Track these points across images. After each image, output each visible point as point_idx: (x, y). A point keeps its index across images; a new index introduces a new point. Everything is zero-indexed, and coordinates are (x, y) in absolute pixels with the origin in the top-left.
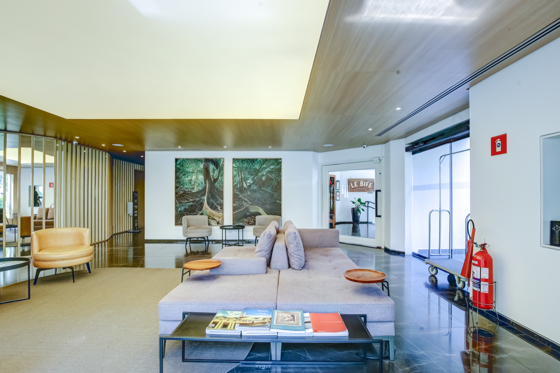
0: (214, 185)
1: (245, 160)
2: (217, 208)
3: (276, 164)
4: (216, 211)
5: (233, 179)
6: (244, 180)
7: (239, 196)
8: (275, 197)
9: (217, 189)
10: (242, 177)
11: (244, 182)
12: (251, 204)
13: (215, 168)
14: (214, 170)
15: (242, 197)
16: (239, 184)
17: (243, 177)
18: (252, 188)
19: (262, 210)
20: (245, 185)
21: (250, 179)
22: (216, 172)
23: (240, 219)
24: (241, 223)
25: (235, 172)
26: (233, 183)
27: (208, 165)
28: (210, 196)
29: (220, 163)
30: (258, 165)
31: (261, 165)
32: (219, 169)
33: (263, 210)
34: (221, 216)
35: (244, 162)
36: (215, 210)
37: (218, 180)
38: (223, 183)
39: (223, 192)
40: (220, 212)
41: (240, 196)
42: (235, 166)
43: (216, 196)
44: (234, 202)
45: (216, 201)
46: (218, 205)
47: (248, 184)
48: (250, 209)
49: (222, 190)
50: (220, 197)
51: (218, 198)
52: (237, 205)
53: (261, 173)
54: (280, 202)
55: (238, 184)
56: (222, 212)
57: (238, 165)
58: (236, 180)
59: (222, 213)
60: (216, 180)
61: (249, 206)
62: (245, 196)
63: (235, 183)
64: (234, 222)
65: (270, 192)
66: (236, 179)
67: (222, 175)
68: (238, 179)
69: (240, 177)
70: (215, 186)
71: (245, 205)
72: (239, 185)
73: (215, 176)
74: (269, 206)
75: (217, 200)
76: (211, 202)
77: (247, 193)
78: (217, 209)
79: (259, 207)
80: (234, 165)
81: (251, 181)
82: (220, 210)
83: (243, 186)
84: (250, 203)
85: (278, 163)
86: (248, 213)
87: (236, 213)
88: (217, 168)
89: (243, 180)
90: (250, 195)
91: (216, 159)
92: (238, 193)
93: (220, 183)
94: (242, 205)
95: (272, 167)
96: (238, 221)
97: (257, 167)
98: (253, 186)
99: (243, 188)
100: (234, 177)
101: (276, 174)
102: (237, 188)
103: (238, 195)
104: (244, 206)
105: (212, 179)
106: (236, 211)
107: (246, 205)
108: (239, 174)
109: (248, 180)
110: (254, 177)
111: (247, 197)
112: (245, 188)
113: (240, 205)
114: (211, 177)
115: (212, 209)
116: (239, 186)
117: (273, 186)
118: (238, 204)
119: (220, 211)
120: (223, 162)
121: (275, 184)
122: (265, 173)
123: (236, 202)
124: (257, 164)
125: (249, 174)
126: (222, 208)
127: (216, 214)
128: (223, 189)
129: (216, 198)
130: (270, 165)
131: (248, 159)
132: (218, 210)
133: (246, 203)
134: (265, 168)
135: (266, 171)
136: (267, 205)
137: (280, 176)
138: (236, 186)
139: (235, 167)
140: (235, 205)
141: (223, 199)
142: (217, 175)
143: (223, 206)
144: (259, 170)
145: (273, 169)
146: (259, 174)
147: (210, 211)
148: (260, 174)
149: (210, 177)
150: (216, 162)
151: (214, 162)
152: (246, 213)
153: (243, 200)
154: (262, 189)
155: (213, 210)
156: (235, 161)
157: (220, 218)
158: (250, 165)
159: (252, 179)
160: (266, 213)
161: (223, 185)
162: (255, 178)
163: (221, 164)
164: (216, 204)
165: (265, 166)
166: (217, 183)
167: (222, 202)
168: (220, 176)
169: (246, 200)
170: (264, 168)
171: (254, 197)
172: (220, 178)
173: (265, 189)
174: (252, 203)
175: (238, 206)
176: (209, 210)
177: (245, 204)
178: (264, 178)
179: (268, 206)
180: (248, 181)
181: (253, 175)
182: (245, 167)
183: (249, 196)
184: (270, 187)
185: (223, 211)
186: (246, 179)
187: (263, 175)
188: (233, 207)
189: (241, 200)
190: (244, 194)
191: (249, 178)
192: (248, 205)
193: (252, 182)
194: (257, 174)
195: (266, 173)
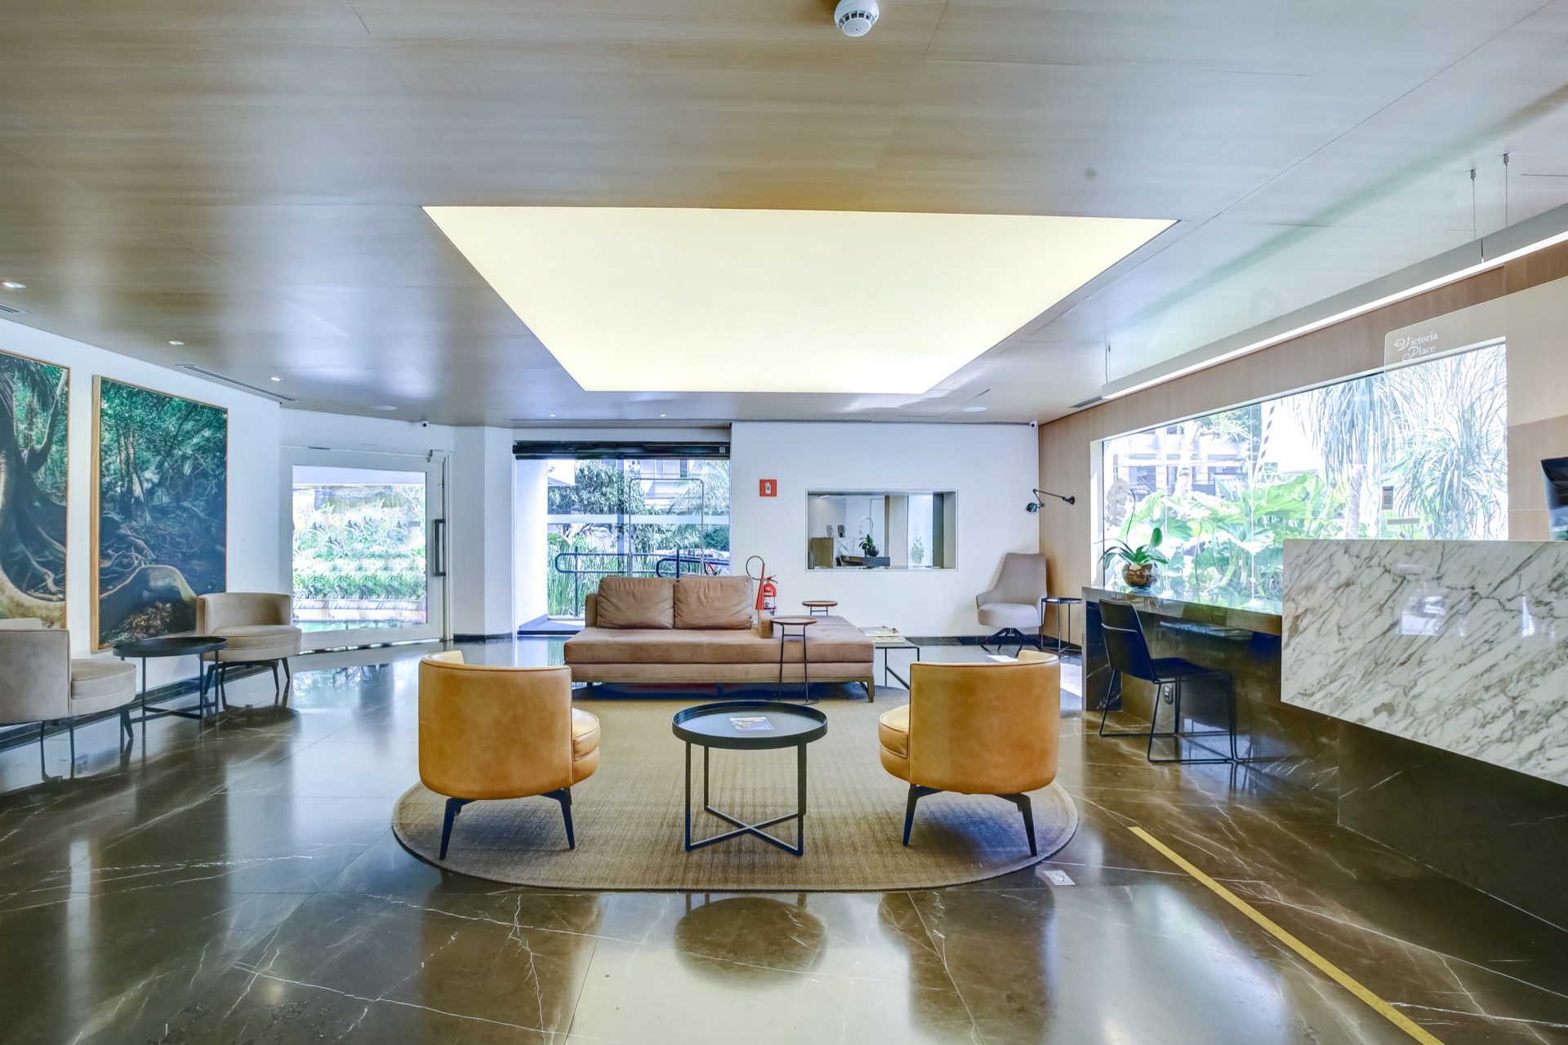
0: (32, 479)
1: (140, 391)
2: (44, 580)
3: (215, 424)
4: (37, 594)
5: (101, 461)
6: (134, 468)
7: (119, 528)
8: (214, 533)
9: (45, 499)
10: (128, 455)
11: (134, 476)
12: (153, 560)
13: (36, 405)
14: (31, 414)
15: (129, 533)
16: (119, 483)
17: (132, 456)
18: (156, 502)
19: (184, 580)
20: (137, 490)
21: (153, 468)
22: (41, 424)
23: (121, 621)
24: (124, 632)
25: (107, 435)
26: (102, 476)
27: (7, 382)
28: (13, 528)
29: (57, 385)
30: (174, 418)
31: (180, 422)
32: (51, 411)
33: (186, 578)
34: (56, 614)
35: (134, 399)
36: (32, 592)
37: (49, 461)
38: (65, 474)
39: (64, 510)
40: (54, 598)
41: (122, 531)
42: (110, 412)
43: (40, 529)
44: (104, 555)
45: (37, 553)
46: (44, 570)
47: (147, 485)
48: (151, 576)
49: (63, 504)
50: (52, 533)
51: (46, 536)
52: (112, 566)
53: (180, 450)
54: (223, 549)
55: (116, 483)
56: (61, 596)
57: (118, 408)
58: (112, 467)
59: (59, 604)
60: (39, 458)
61: (148, 566)
62: (136, 530)
63: (108, 479)
64: (103, 634)
65: (202, 515)
66: (110, 464)
67: (64, 440)
68: (116, 462)
69: (123, 455)
70: (34, 484)
71: (136, 562)
72: (122, 486)
73: (34, 438)
74: (199, 563)
75: (40, 546)
76: (16, 555)
77: (141, 517)
78: (43, 588)
79: (174, 569)
80: (105, 406)
81: (154, 474)
82: (53, 588)
83: (130, 490)
84: (152, 554)
85: (220, 421)
86: (146, 594)
87: (109, 596)
88: (45, 406)
89: (132, 470)
90: (152, 527)
91: (37, 362)
92: (117, 518)
93: (57, 473)
94: (130, 565)
95: (207, 433)
96: (115, 628)
97: (171, 426)
98: (159, 493)
99: (133, 500)
100: (105, 451)
101: (216, 456)
102: (113, 499)
103: (117, 525)
104: (135, 568)
105: (25, 453)
106: (110, 587)
107: (140, 564)
108: (119, 443)
109: (147, 468)
110: (164, 461)
111: (144, 533)
112: (137, 499)
113: (121, 565)
114: (21, 441)
115: (18, 585)
116: (118, 490)
117: (207, 495)
118: (116, 562)
119: (53, 594)
120: (67, 383)
121: (213, 492)
122: (189, 452)
123: (110, 551)
124: (173, 415)
125: (148, 448)
126: (61, 582)
127: (39, 608)
128: (64, 497)
129: (40, 538)
130: (203, 428)
131: (149, 393)
132: (46, 590)
133: (140, 557)
134: (189, 435)
135: (194, 445)
136: (195, 562)
137: (222, 464)
138: (111, 490)
139: (107, 414)
140: (107, 564)
141: (64, 544)
142: (43, 437)
143: (64, 571)
144: (175, 437)
145: (208, 440)
146: (175, 452)
147: (11, 599)
148: (178, 453)
149: (16, 442)
150: (41, 378)
151: (31, 373)
152: (142, 593)
153: (131, 545)
154: (182, 506)
155: (25, 591)
156: (110, 391)
157: (52, 623)
158: (151, 413)
159: (156, 469)
160: (192, 588)
161: (66, 482)
162: (166, 464)
163: (58, 392)
164: (39, 563)
165: (189, 425)
166: (43, 469)
167: (61, 555)
168: (56, 443)
169: (141, 543)
170: (188, 432)
171: (163, 532)
172: (57, 451)
173: (190, 506)
174: (158, 556)
175: (117, 568)
176: (7, 593)
177: (137, 558)
178: (187, 469)
179: (197, 565)
180: (148, 474)
181: (159, 453)
182: (138, 419)
183: (148, 529)
184: (201, 501)
185: (64, 592)
186: (140, 466)
187: (185, 458)
188: (103, 572)
189: (125, 545)
190: (135, 520)
191: (148, 461)
192: (145, 564)
193: (157, 477)
194: (170, 450)
195: (193, 450)
